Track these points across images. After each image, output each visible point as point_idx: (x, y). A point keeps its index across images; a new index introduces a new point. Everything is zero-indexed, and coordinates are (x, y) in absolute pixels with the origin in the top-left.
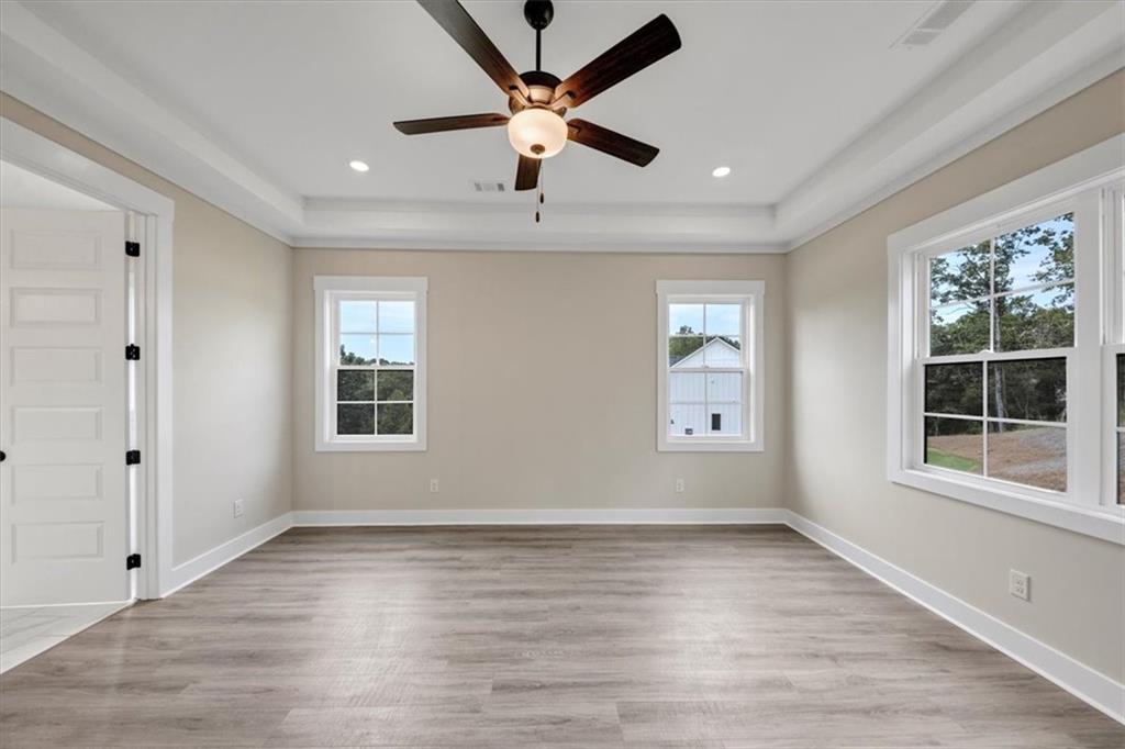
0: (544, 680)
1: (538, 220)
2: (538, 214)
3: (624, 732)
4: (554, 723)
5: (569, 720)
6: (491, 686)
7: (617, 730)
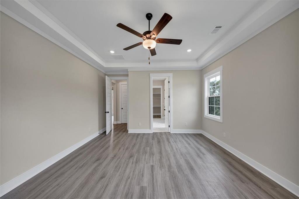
0: (155, 173)
1: (149, 64)
3: (138, 186)
4: (142, 174)
5: (143, 176)
6: (153, 164)
7: (139, 185)
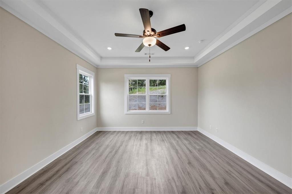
1: (150, 61)
2: (150, 60)
